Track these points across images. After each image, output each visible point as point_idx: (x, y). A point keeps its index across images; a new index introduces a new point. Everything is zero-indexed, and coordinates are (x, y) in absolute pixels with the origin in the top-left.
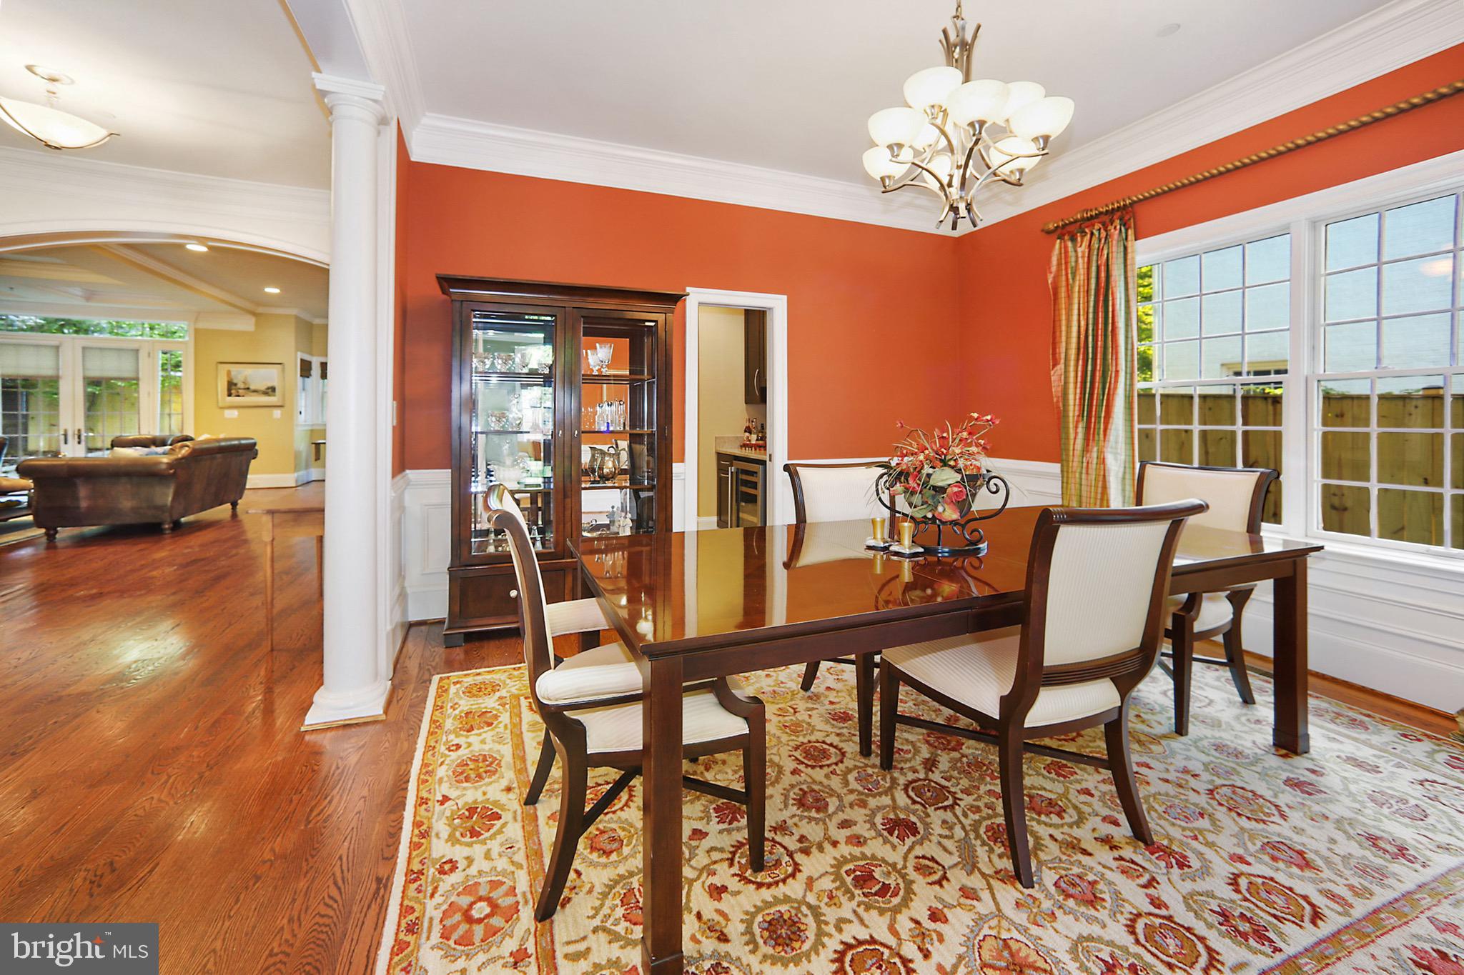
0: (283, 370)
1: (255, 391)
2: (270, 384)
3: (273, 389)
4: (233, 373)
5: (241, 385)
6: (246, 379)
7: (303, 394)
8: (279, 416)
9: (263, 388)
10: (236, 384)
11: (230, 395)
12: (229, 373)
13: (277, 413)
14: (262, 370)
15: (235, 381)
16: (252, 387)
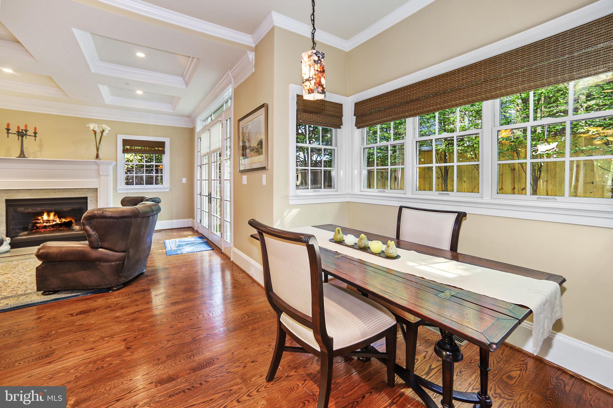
1: (253, 149)
3: (261, 144)
8: (265, 183)
9: (256, 145)
13: (264, 178)
16: (252, 145)
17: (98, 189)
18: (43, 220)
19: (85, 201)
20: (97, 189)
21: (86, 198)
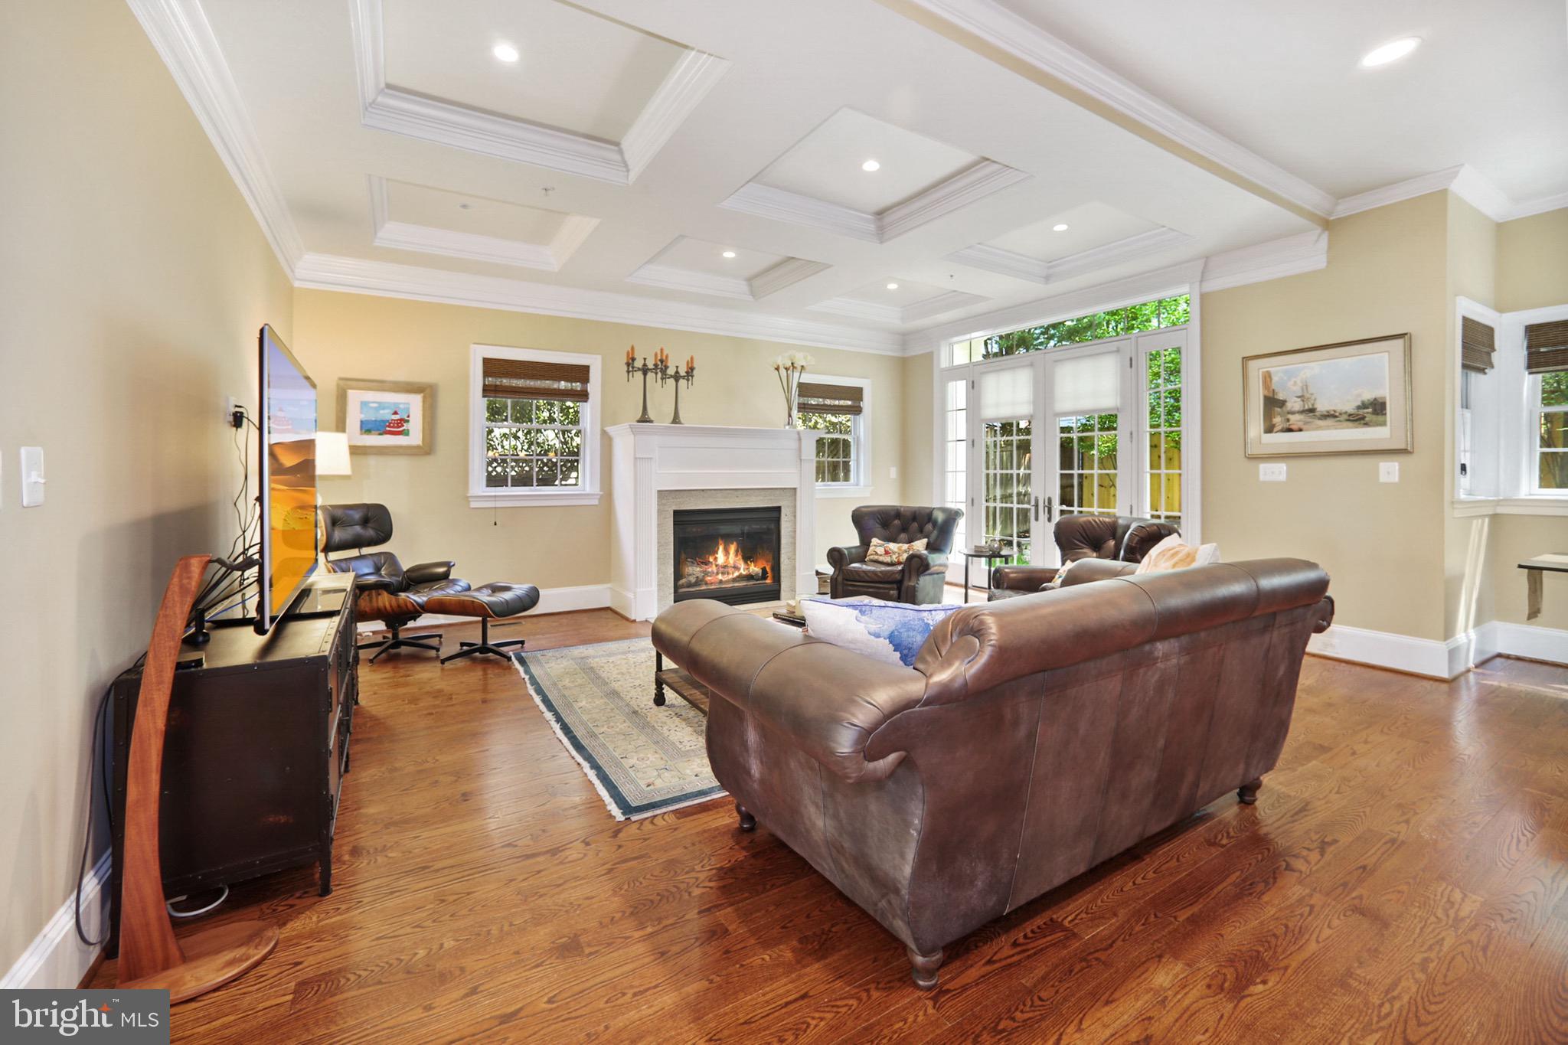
0: (1409, 353)
1: (1329, 416)
2: (1368, 396)
3: (1378, 407)
4: (1275, 379)
5: (1294, 404)
6: (1305, 387)
7: (1467, 414)
8: (1395, 478)
9: (1350, 407)
10: (1282, 403)
11: (1269, 429)
12: (1267, 378)
13: (1389, 470)
14: (1347, 362)
15: (1281, 396)
16: (1322, 407)
17: (798, 491)
18: (716, 566)
19: (774, 514)
20: (795, 489)
21: (778, 509)
